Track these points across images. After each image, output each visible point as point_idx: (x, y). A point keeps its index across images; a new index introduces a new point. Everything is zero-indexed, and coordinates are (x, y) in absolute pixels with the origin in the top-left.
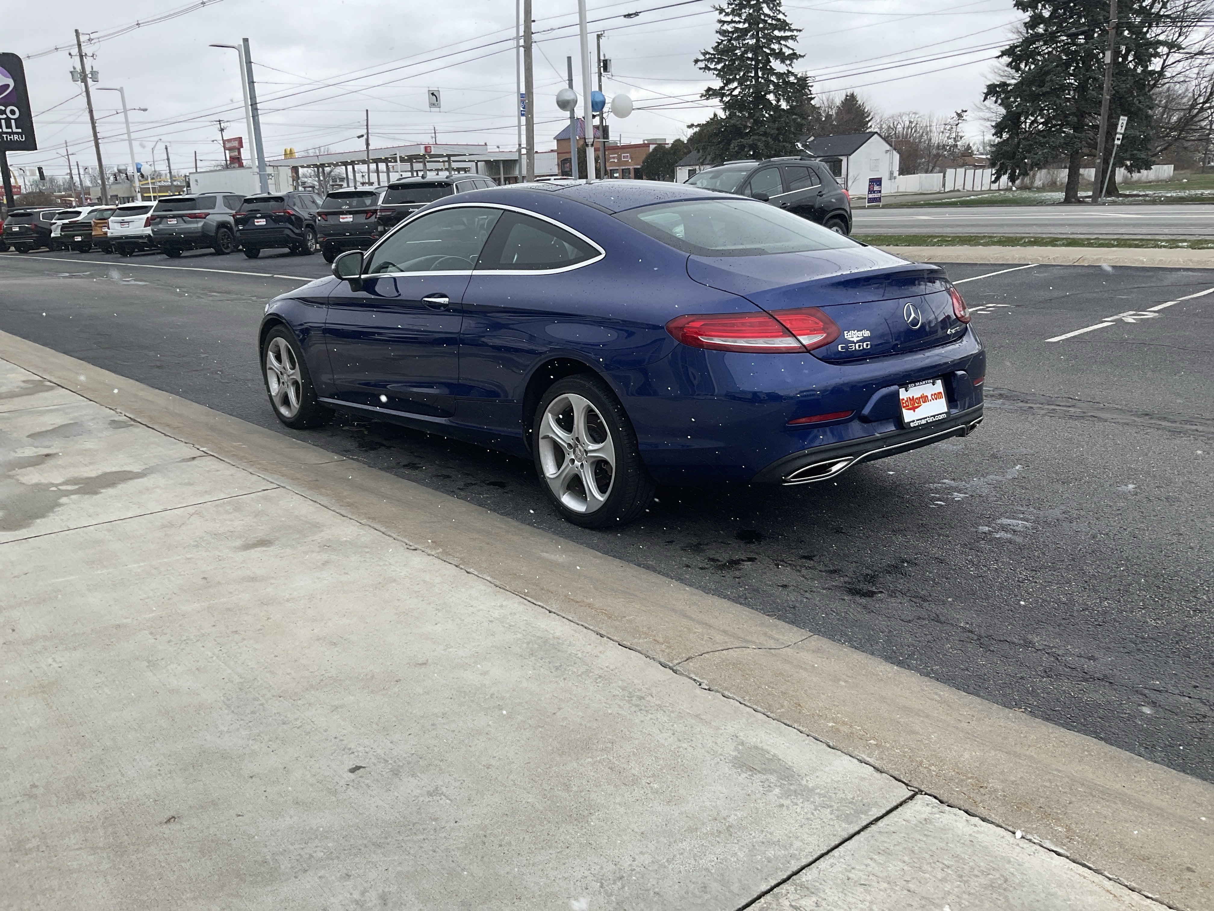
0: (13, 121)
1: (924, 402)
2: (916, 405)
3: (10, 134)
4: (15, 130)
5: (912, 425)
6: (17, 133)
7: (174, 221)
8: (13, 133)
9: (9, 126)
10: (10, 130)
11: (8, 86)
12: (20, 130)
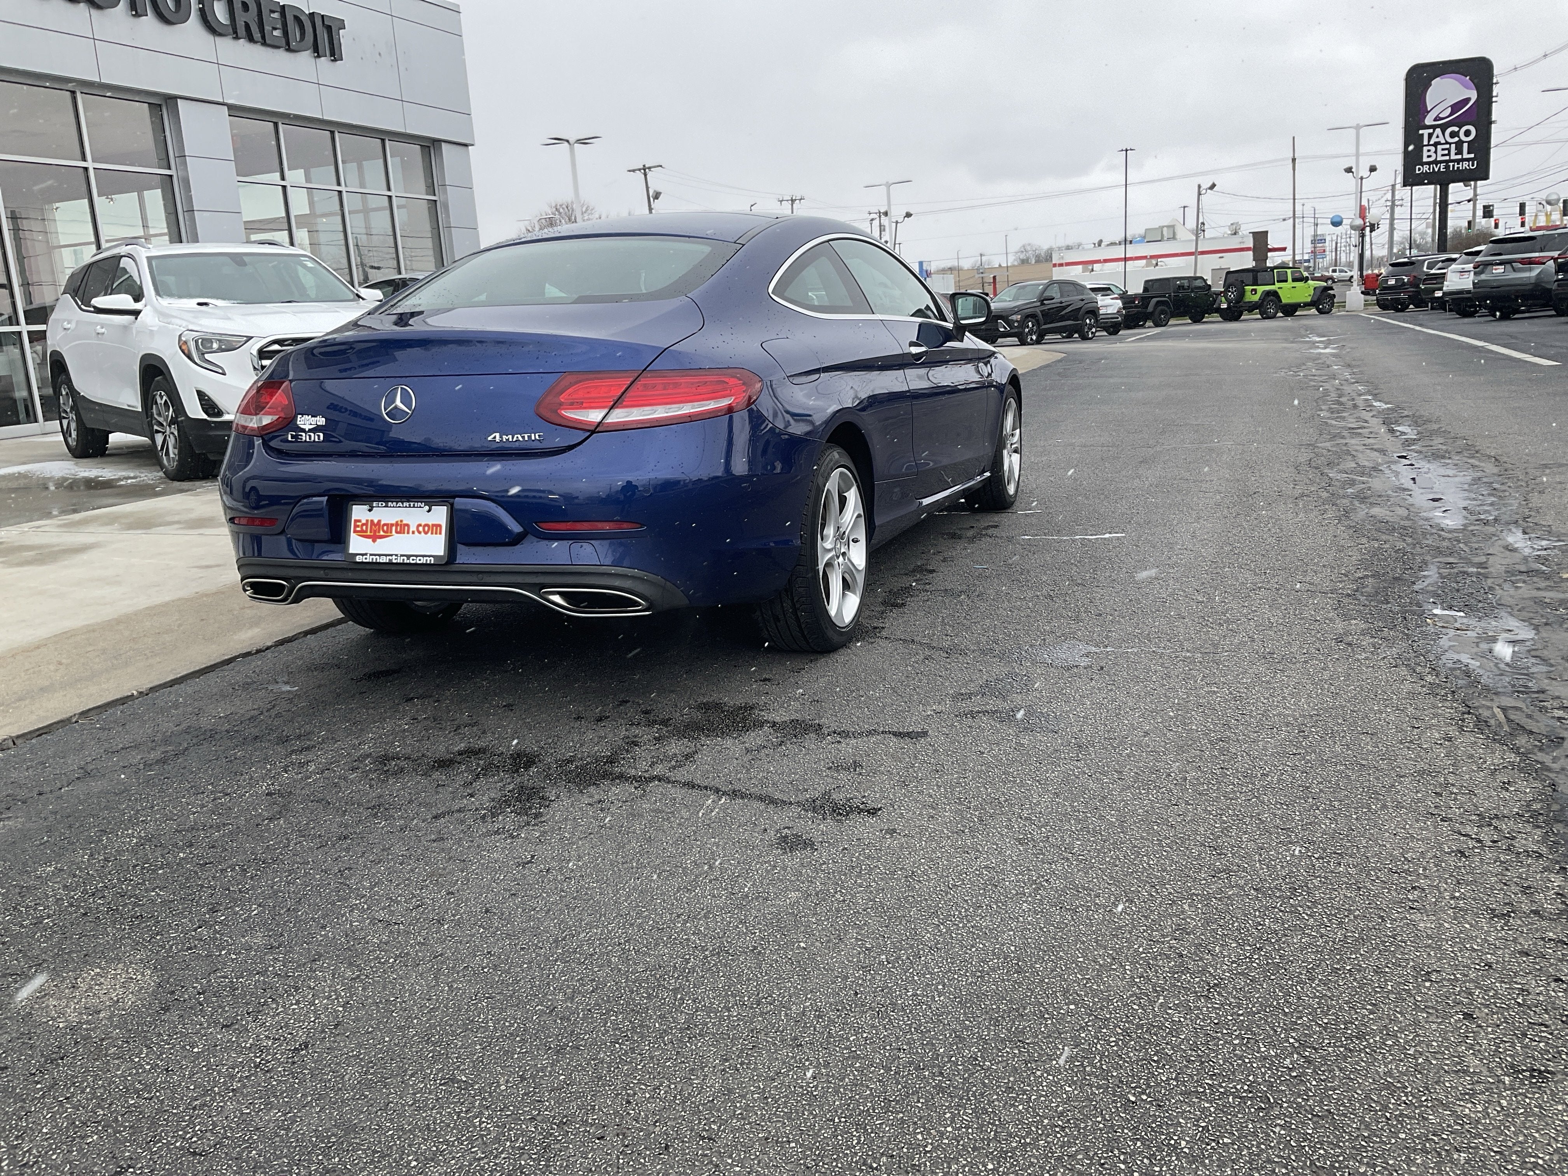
0: (1465, 145)
1: (397, 532)
2: (382, 533)
3: (1458, 161)
4: (1466, 156)
5: (358, 559)
6: (1468, 160)
7: (1500, 269)
8: (1463, 160)
9: (1459, 151)
10: (1459, 157)
11: (1468, 100)
12: (1472, 156)
